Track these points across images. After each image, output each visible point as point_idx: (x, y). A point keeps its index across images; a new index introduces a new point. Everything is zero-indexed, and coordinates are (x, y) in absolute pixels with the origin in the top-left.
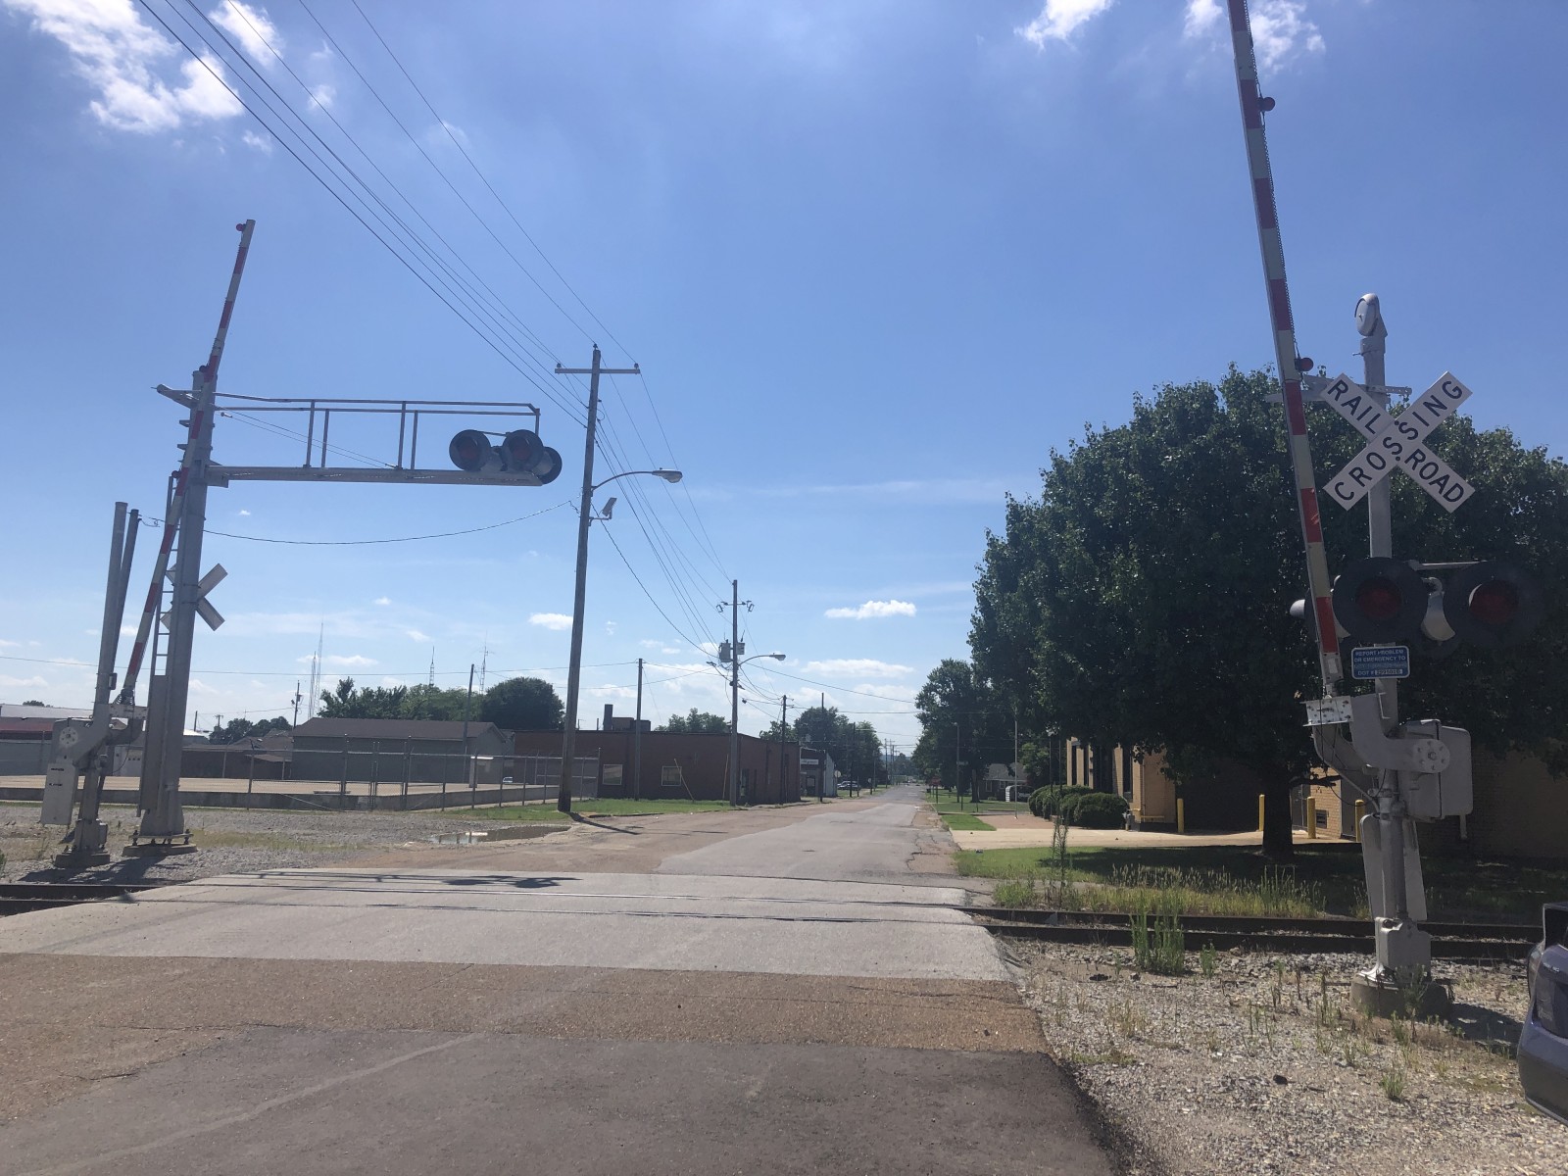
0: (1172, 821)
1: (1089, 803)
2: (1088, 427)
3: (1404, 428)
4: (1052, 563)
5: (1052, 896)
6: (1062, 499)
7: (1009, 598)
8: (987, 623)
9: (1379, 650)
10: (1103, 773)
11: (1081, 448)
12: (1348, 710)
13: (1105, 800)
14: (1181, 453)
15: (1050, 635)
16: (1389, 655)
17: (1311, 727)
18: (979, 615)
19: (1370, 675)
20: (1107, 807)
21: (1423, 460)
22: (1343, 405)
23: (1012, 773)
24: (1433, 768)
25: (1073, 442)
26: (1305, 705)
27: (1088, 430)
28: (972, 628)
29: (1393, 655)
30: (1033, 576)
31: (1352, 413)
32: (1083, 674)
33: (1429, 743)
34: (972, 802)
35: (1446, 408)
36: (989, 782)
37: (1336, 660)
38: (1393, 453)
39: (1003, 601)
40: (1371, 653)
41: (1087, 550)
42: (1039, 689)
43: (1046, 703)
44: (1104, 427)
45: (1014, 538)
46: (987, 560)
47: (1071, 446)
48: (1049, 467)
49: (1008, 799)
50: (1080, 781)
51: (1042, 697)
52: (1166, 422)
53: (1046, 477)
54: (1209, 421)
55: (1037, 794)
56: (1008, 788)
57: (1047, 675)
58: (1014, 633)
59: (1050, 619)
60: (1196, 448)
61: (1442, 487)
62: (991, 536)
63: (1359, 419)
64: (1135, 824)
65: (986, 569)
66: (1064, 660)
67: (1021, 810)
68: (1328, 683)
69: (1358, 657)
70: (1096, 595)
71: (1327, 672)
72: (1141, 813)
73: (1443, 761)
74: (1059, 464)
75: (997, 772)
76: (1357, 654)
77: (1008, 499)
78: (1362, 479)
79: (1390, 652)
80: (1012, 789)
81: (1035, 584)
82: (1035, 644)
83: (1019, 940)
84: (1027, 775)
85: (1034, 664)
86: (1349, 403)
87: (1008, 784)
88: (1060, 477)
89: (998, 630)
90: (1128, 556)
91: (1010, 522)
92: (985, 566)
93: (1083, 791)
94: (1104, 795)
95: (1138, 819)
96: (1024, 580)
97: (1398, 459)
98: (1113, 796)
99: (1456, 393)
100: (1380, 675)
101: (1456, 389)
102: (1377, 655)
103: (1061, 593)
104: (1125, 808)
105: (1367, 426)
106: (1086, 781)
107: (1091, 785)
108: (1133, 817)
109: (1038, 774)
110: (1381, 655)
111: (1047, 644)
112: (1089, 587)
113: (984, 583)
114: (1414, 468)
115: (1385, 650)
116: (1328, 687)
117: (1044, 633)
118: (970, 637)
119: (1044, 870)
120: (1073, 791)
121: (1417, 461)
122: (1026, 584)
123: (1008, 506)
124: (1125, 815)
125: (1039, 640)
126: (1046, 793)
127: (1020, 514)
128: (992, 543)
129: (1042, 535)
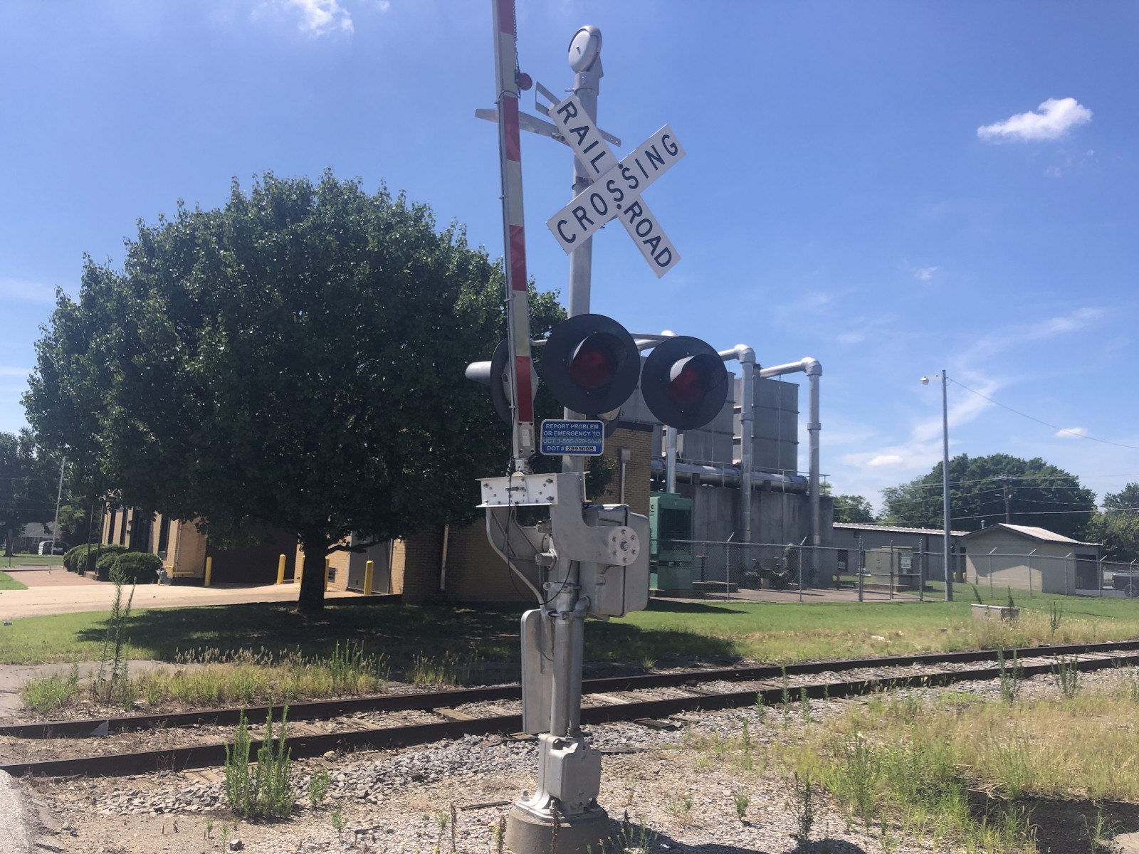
0: (200, 576)
1: (125, 561)
2: (181, 204)
3: (627, 174)
4: (130, 328)
5: (99, 691)
6: (147, 269)
7: (78, 360)
8: (47, 386)
9: (573, 423)
10: (140, 535)
11: (170, 225)
12: (552, 490)
13: (141, 559)
14: (276, 237)
15: (120, 400)
16: (582, 430)
17: (485, 508)
18: (39, 375)
19: (560, 451)
20: (143, 565)
21: (640, 214)
22: (572, 131)
23: (48, 531)
24: (624, 559)
25: (163, 216)
26: (480, 482)
27: (180, 206)
28: (28, 388)
29: (586, 430)
30: (108, 340)
31: (580, 143)
32: (154, 443)
33: (623, 531)
34: (5, 556)
35: (663, 163)
36: (24, 538)
37: (530, 431)
38: (615, 199)
39: (69, 363)
40: (563, 426)
41: (169, 318)
42: (102, 456)
43: (109, 471)
44: (197, 208)
45: (89, 301)
46: (54, 321)
47: (160, 220)
48: (136, 239)
49: (40, 552)
50: (116, 541)
51: (105, 463)
52: (263, 208)
53: (130, 246)
54: (306, 213)
55: (73, 552)
56: (42, 543)
57: (114, 441)
58: (78, 396)
59: (122, 383)
60: (293, 233)
61: (655, 247)
62: (61, 295)
63: (586, 151)
64: (167, 579)
65: (52, 330)
66: (134, 429)
67: (54, 563)
68: (520, 458)
69: (549, 430)
70: (177, 363)
71: (520, 444)
72: (174, 570)
73: (633, 552)
74: (144, 235)
75: (33, 530)
76: (547, 426)
77: (86, 260)
78: (584, 221)
79: (584, 427)
80: (45, 545)
81: (109, 349)
82: (103, 409)
83: (57, 782)
84: (61, 532)
85: (99, 430)
86: (577, 130)
87: (42, 540)
88: (148, 247)
89: (60, 392)
90: (215, 329)
91: (86, 283)
92: (51, 328)
93: (120, 550)
94: (140, 554)
95: (170, 575)
96: (96, 342)
97: (619, 207)
98: (149, 555)
99: (673, 150)
100: (572, 452)
101: (673, 145)
102: (569, 429)
103: (138, 359)
104: (159, 565)
105: (593, 162)
106: (122, 541)
107: (127, 545)
108: (165, 574)
109: (72, 532)
110: (574, 430)
111: (116, 410)
112: (168, 356)
113: (47, 345)
114: (631, 221)
115: (578, 423)
116: (520, 463)
117: (115, 398)
118: (25, 397)
119: (85, 645)
120: (110, 550)
121: (635, 215)
122: (98, 346)
123: (85, 267)
124: (158, 572)
125: (107, 405)
126: (83, 551)
127: (98, 277)
128: (63, 302)
129: (121, 298)
